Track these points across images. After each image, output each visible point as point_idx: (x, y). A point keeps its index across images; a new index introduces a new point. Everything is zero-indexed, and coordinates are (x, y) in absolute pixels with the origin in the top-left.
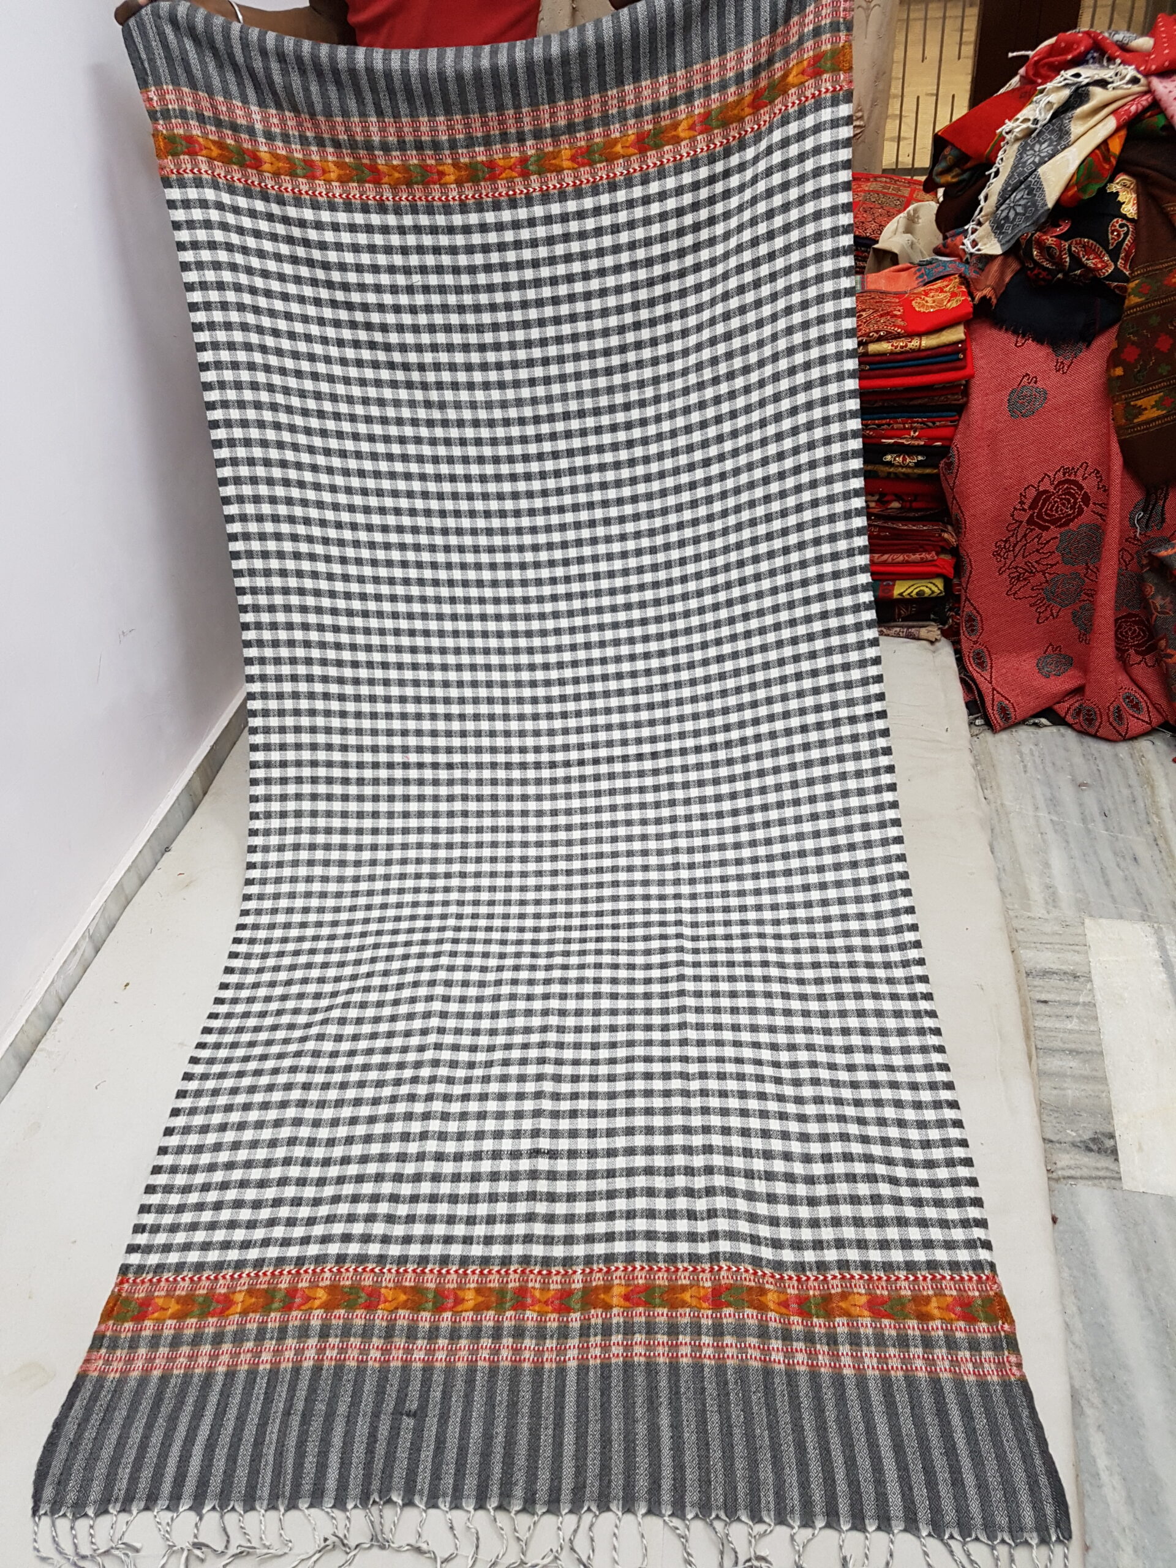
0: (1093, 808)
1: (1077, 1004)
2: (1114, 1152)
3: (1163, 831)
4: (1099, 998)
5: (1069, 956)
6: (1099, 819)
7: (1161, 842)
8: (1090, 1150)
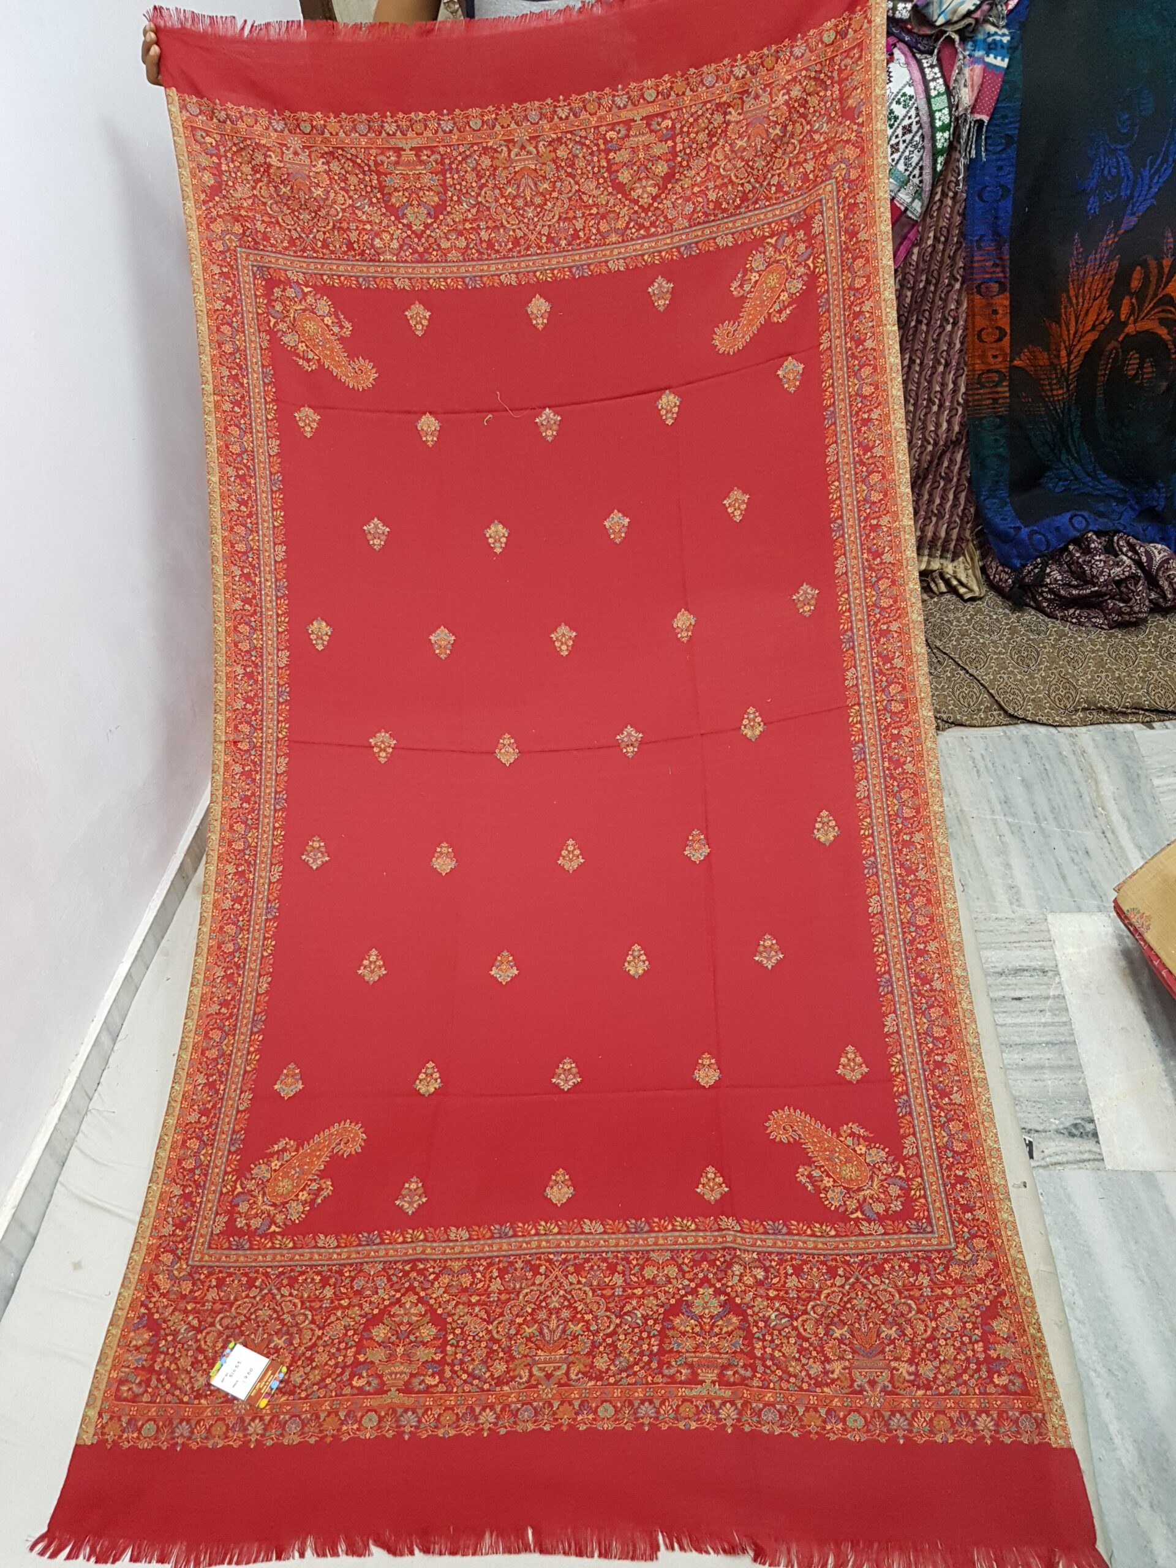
0: (1044, 807)
1: (1048, 998)
2: (1095, 1135)
3: (1109, 822)
4: (1068, 990)
5: (1037, 952)
6: (1050, 817)
7: (1109, 834)
8: (1073, 1135)
